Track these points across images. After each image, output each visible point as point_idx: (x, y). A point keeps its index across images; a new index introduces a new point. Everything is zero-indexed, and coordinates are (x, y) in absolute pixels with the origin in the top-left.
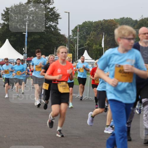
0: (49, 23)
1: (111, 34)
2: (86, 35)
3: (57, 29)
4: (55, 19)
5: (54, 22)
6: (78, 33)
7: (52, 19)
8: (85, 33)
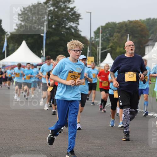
0: (69, 24)
1: (137, 35)
2: (109, 37)
3: (78, 31)
4: (76, 20)
5: (75, 22)
6: (100, 35)
7: (72, 19)
8: (108, 35)
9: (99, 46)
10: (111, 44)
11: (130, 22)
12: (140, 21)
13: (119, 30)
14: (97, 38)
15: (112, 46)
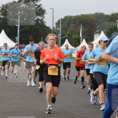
0: (37, 17)
1: (88, 26)
2: (67, 27)
3: (44, 22)
4: (42, 14)
5: (41, 16)
6: (60, 25)
7: (39, 14)
8: (66, 25)
9: (59, 34)
10: (68, 32)
11: (83, 16)
12: (90, 15)
13: (74, 22)
14: (58, 28)
15: (69, 33)
